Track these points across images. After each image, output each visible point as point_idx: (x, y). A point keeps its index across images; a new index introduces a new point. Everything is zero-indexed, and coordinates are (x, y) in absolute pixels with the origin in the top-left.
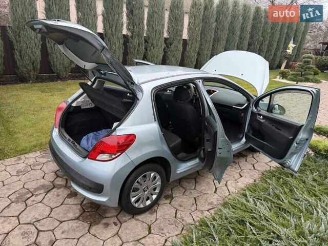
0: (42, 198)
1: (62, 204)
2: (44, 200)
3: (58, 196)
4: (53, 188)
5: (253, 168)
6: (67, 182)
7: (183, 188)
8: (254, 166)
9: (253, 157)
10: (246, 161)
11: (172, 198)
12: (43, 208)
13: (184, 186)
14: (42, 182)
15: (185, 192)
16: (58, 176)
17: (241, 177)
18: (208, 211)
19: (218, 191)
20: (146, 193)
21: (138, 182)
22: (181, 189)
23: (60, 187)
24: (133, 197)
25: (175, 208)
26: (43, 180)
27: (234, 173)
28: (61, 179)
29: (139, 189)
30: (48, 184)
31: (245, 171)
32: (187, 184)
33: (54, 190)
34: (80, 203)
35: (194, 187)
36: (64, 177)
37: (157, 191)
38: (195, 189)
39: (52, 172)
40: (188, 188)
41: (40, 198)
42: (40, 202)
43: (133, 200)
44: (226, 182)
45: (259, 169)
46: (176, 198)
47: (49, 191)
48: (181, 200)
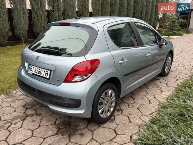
0: (21, 125)
1: (39, 127)
2: (23, 126)
3: (33, 121)
4: (26, 117)
5: (167, 86)
6: (36, 111)
7: (126, 103)
8: (167, 85)
9: (163, 79)
10: (160, 82)
11: (122, 111)
12: (25, 132)
13: (127, 102)
14: (15, 114)
15: (128, 106)
16: (27, 109)
17: (162, 92)
18: (151, 114)
19: (151, 102)
20: (107, 106)
21: (102, 98)
22: (125, 104)
23: (31, 115)
24: (100, 109)
25: (127, 116)
26: (15, 113)
27: (156, 90)
28: (30, 110)
29: (103, 103)
30: (21, 115)
31: (163, 88)
32: (128, 101)
33: (28, 118)
34: (54, 123)
35: (133, 102)
36: (33, 109)
37: (113, 105)
38: (135, 103)
39: (21, 106)
40: (130, 103)
41: (19, 125)
42: (20, 128)
43: (100, 111)
44: (154, 96)
45: (171, 86)
46: (125, 110)
47: (24, 120)
48: (129, 110)
